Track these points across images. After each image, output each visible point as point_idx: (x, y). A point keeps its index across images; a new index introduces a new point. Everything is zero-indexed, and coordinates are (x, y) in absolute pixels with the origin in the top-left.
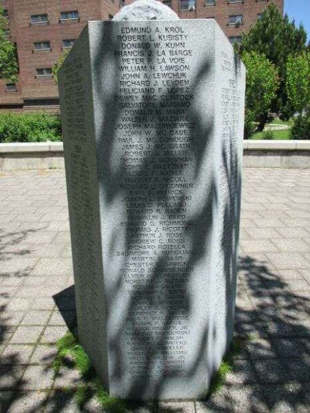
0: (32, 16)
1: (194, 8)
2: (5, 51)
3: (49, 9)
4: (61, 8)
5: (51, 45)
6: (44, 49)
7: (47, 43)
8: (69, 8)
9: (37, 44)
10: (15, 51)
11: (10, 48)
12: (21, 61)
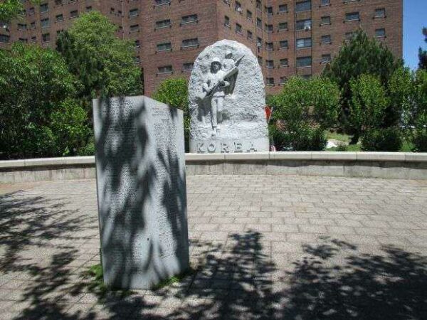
0: (158, 46)
1: (310, 28)
2: (134, 76)
3: (172, 38)
4: (183, 37)
5: (173, 68)
6: (166, 72)
7: (170, 68)
8: (190, 36)
9: (161, 68)
10: (142, 76)
11: (137, 73)
12: (146, 83)
